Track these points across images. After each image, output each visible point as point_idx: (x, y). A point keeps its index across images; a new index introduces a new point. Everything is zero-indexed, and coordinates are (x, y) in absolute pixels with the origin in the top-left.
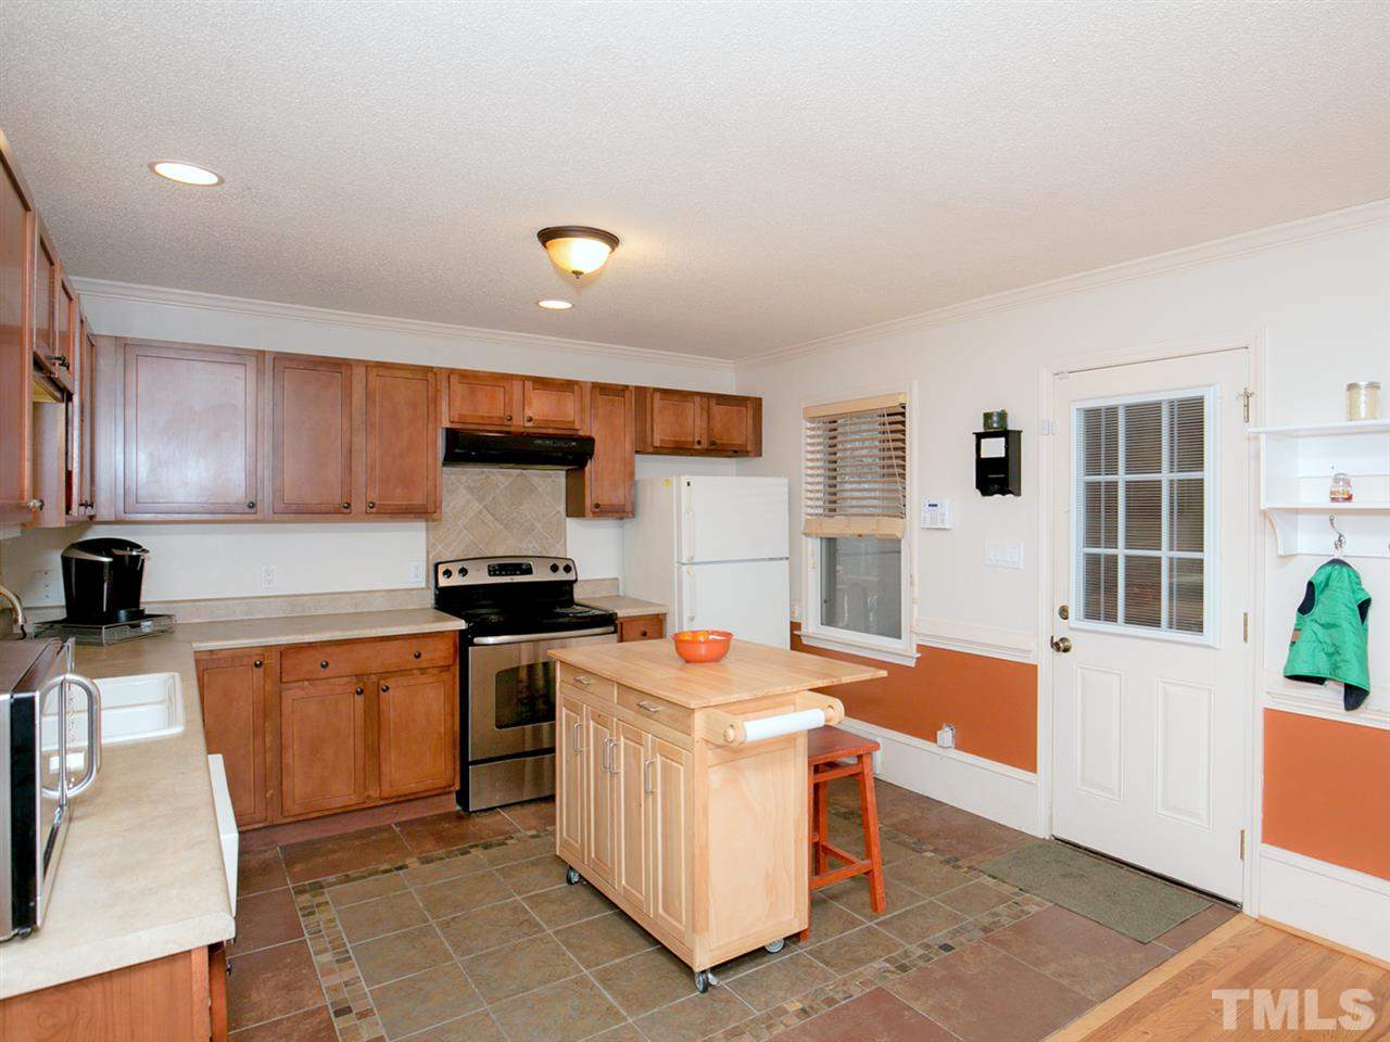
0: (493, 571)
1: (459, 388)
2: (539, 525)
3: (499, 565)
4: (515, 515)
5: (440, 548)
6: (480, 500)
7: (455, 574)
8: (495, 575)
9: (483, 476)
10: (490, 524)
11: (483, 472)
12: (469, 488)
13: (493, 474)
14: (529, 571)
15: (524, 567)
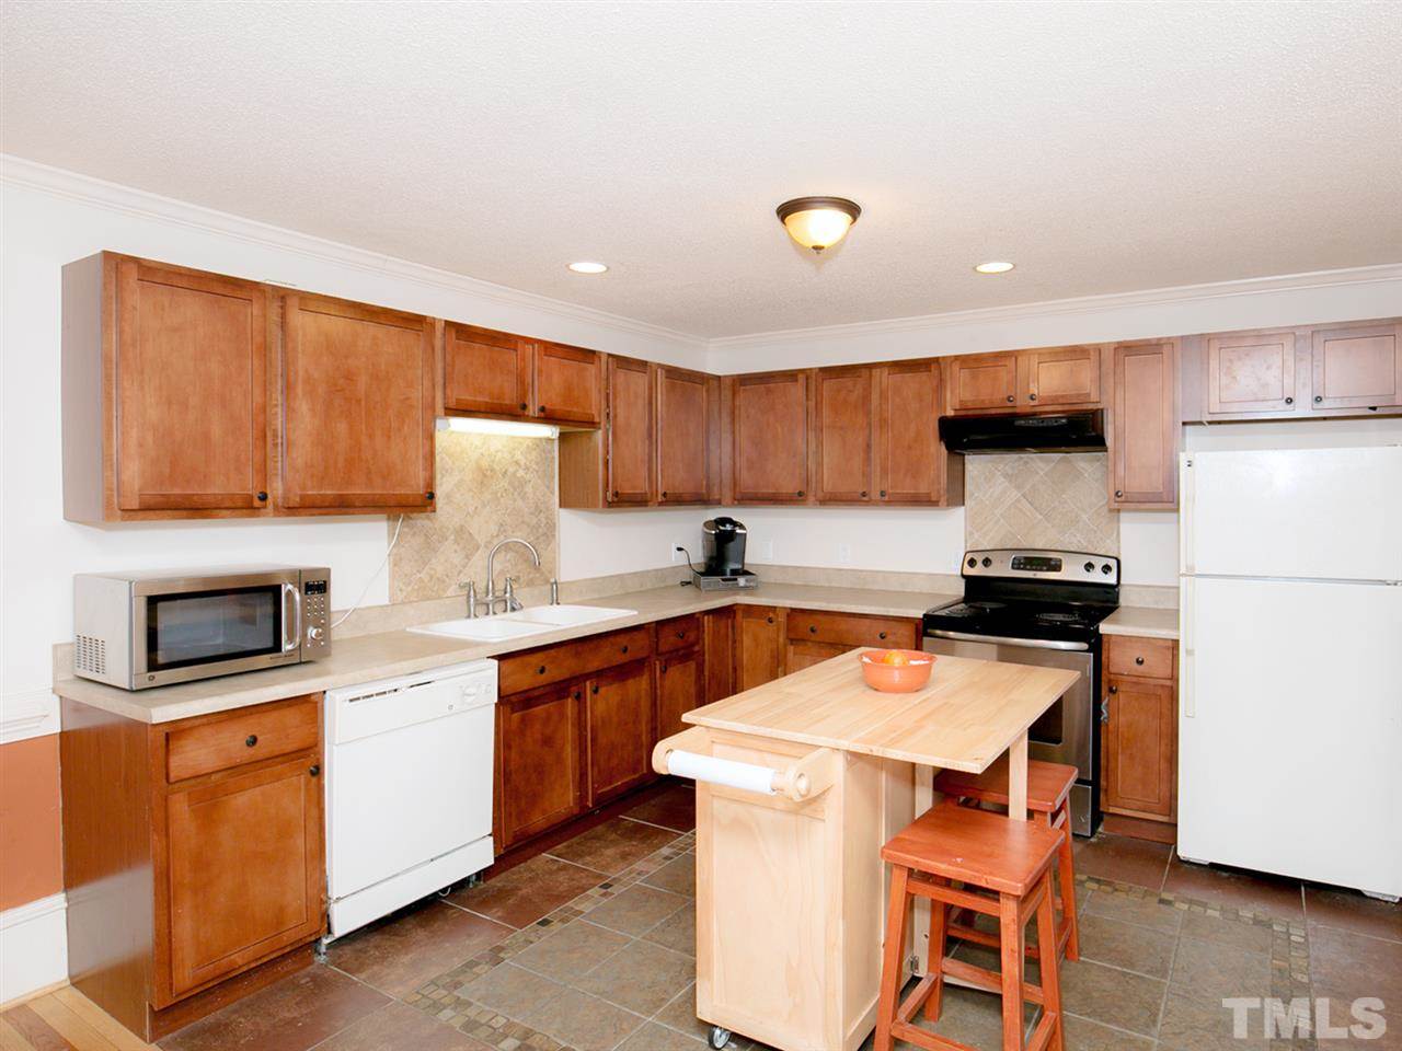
0: (1017, 565)
1: (963, 376)
2: (1085, 517)
3: (1026, 558)
4: (1057, 503)
5: (976, 536)
6: (1018, 487)
7: (979, 564)
8: (1018, 569)
9: (1022, 462)
10: (1029, 514)
11: (1021, 458)
12: (1006, 476)
13: (1032, 459)
14: (1057, 567)
15: (1053, 563)
